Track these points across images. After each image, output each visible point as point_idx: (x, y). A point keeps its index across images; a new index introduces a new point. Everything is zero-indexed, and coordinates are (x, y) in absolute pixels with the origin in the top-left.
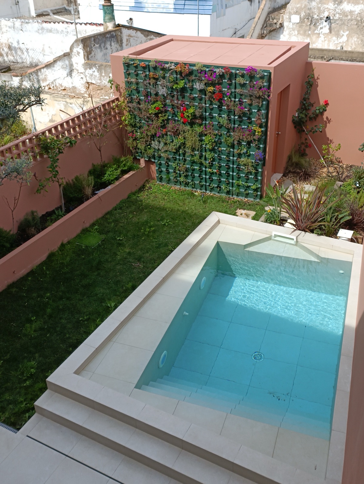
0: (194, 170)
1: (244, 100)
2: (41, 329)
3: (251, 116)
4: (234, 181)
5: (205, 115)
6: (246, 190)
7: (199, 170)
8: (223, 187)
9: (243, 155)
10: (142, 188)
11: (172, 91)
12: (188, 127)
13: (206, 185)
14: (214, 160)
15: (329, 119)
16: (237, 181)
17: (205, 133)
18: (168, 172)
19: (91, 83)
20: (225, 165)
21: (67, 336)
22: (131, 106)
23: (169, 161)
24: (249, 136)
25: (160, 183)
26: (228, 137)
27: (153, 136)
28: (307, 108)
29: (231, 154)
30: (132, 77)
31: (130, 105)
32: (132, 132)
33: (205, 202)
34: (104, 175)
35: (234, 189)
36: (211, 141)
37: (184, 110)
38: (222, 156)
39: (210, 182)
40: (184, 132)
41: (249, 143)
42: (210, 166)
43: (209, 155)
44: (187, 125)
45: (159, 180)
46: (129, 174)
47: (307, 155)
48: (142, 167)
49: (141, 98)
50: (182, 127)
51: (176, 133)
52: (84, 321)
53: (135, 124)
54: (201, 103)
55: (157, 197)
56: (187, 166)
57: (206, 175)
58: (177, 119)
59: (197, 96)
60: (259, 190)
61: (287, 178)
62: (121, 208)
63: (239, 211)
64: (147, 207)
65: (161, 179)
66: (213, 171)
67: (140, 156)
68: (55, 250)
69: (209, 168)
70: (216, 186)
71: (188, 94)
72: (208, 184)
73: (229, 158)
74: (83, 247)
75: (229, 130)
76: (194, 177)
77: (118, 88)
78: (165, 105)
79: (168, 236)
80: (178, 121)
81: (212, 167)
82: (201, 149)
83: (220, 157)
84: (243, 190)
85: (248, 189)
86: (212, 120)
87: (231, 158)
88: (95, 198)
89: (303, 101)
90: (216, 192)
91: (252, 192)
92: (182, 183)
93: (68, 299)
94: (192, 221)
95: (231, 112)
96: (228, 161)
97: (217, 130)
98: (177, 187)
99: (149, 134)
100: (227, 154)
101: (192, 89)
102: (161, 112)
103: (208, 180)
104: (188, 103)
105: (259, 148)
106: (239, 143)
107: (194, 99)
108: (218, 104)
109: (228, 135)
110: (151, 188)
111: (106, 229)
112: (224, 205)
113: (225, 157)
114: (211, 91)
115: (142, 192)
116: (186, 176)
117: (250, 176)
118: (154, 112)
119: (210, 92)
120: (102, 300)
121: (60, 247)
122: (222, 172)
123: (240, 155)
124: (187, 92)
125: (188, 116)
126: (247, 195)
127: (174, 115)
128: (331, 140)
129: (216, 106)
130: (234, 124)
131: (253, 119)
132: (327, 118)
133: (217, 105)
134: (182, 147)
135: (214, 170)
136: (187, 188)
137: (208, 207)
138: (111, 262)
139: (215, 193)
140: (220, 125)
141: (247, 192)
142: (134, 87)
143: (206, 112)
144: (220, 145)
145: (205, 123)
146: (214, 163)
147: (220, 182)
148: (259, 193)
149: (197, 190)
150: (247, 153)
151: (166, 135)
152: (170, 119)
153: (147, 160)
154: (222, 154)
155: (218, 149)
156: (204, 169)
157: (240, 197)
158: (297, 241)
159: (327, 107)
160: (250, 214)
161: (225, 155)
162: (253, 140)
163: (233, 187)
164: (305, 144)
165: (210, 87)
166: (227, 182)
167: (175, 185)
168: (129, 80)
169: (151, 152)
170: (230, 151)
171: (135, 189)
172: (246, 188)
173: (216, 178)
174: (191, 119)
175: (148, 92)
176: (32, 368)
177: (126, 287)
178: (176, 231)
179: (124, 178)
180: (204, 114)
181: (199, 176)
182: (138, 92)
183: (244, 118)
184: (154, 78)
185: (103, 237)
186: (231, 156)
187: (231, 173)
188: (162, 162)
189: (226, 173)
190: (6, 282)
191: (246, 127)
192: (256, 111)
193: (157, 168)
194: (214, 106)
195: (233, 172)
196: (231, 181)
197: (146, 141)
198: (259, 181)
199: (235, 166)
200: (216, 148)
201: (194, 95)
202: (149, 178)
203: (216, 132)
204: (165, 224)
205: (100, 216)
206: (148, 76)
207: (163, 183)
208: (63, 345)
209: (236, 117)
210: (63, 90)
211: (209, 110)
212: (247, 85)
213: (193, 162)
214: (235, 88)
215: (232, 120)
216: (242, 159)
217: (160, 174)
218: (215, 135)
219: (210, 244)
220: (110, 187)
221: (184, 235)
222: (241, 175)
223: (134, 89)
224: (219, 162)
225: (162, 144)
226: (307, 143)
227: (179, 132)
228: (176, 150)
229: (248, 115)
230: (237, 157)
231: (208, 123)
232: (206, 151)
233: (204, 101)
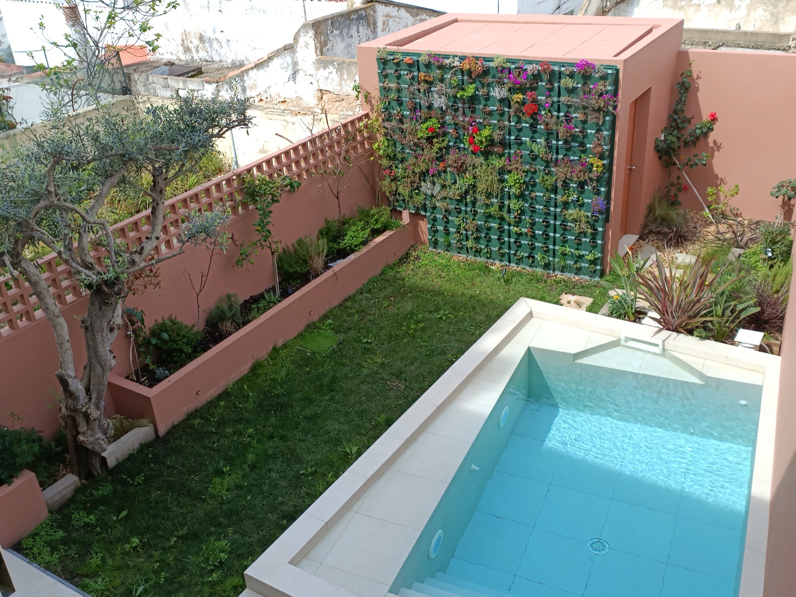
0: (489, 229)
1: (574, 115)
2: (238, 487)
3: (586, 140)
4: (557, 248)
5: (509, 139)
6: (576, 262)
7: (499, 228)
8: (538, 257)
9: (572, 205)
10: (404, 259)
11: (455, 102)
12: (481, 160)
13: (509, 253)
14: (523, 212)
15: (719, 144)
16: (562, 246)
17: (509, 168)
18: (447, 233)
19: (326, 91)
20: (541, 220)
21: (280, 499)
22: (388, 126)
23: (450, 215)
24: (582, 174)
25: (434, 250)
26: (547, 174)
27: (424, 175)
28: (681, 126)
29: (552, 203)
30: (390, 81)
31: (386, 124)
32: (390, 167)
33: (507, 282)
34: (344, 237)
35: (557, 260)
36: (517, 181)
37: (475, 131)
38: (537, 207)
39: (516, 248)
40: (474, 167)
41: (581, 185)
42: (516, 222)
43: (514, 204)
44: (479, 156)
45: (433, 245)
46: (384, 235)
47: (680, 204)
48: (406, 224)
49: (405, 113)
50: (470, 159)
51: (461, 169)
52: (307, 476)
53: (395, 155)
54: (502, 120)
55: (428, 274)
56: (479, 223)
57: (509, 237)
58: (462, 145)
59: (495, 108)
60: (599, 262)
61: (647, 241)
62: (369, 291)
63: (565, 298)
64: (413, 288)
65: (435, 244)
66: (521, 230)
67: (401, 207)
68: (263, 358)
69: (514, 226)
70: (527, 255)
71: (481, 107)
72: (512, 252)
73: (549, 210)
74: (308, 354)
75: (548, 163)
76: (489, 240)
77: (368, 98)
78: (443, 125)
79: (447, 337)
80: (464, 149)
81: (519, 225)
82: (502, 195)
83: (534, 208)
84: (572, 263)
85: (579, 260)
86: (520, 147)
87: (552, 209)
88: (329, 273)
89: (673, 115)
90: (526, 265)
91: (587, 265)
92: (469, 250)
93: (282, 438)
94: (487, 313)
95: (553, 134)
96: (547, 214)
97: (528, 163)
98: (463, 257)
99: (417, 170)
100: (545, 203)
101: (488, 98)
102: (437, 136)
103: (513, 246)
104: (481, 121)
105: (598, 193)
106: (566, 185)
107: (490, 113)
108: (531, 121)
109: (547, 171)
110: (420, 259)
111: (345, 325)
112: (540, 287)
113: (541, 207)
114: (519, 100)
115: (405, 265)
116: (477, 239)
117: (584, 240)
118: (425, 136)
119: (517, 102)
120: (337, 442)
121: (271, 353)
122: (537, 232)
123: (566, 205)
124: (479, 103)
125: (481, 142)
126: (578, 271)
127: (458, 140)
128: (721, 179)
129: (528, 125)
130: (557, 153)
131: (588, 146)
132: (715, 142)
133: (528, 123)
134: (471, 192)
135: (523, 229)
136: (479, 259)
137: (513, 290)
138: (352, 378)
139: (525, 267)
140: (533, 155)
141: (578, 265)
142: (393, 95)
143: (510, 134)
144: (534, 189)
145: (509, 153)
146: (523, 217)
147: (533, 248)
148: (598, 267)
149: (495, 262)
150: (578, 201)
151: (445, 172)
152: (451, 146)
153: (414, 212)
154: (537, 202)
155: (530, 194)
156: (506, 227)
157: (566, 274)
158: (664, 349)
159: (715, 124)
160: (584, 302)
161: (541, 205)
162: (588, 180)
163: (554, 257)
164: (678, 186)
165: (517, 94)
166: (545, 249)
167: (459, 253)
168: (385, 85)
169: (419, 199)
170: (550, 198)
171: (394, 260)
172: (576, 259)
173: (526, 242)
174: (486, 146)
175: (416, 104)
176: (223, 551)
177: (376, 421)
178: (459, 330)
179: (375, 243)
180: (507, 137)
181: (499, 239)
182: (400, 103)
183: (573, 144)
184: (426, 82)
185: (341, 337)
186: (552, 207)
187: (552, 234)
188: (438, 216)
189: (543, 234)
190: (185, 408)
191: (576, 158)
192: (593, 132)
193: (430, 226)
194: (524, 125)
195: (555, 232)
196: (551, 247)
197: (412, 181)
198: (599, 248)
199: (558, 223)
200: (527, 193)
201: (491, 108)
202: (417, 240)
203: (527, 167)
204: (441, 318)
205: (336, 303)
206: (416, 77)
207: (439, 251)
208: (273, 515)
209: (561, 143)
210: (282, 102)
211: (516, 131)
212: (579, 89)
213: (489, 216)
214: (559, 95)
215: (554, 147)
216: (570, 211)
217: (434, 236)
218: (524, 172)
219: (516, 352)
220: (352, 257)
221: (473, 336)
222: (569, 237)
223: (394, 100)
224: (531, 216)
225: (438, 188)
226: (680, 184)
227: (466, 168)
228: (461, 196)
229: (580, 139)
230: (562, 207)
231: (513, 152)
232: (509, 198)
233: (506, 117)
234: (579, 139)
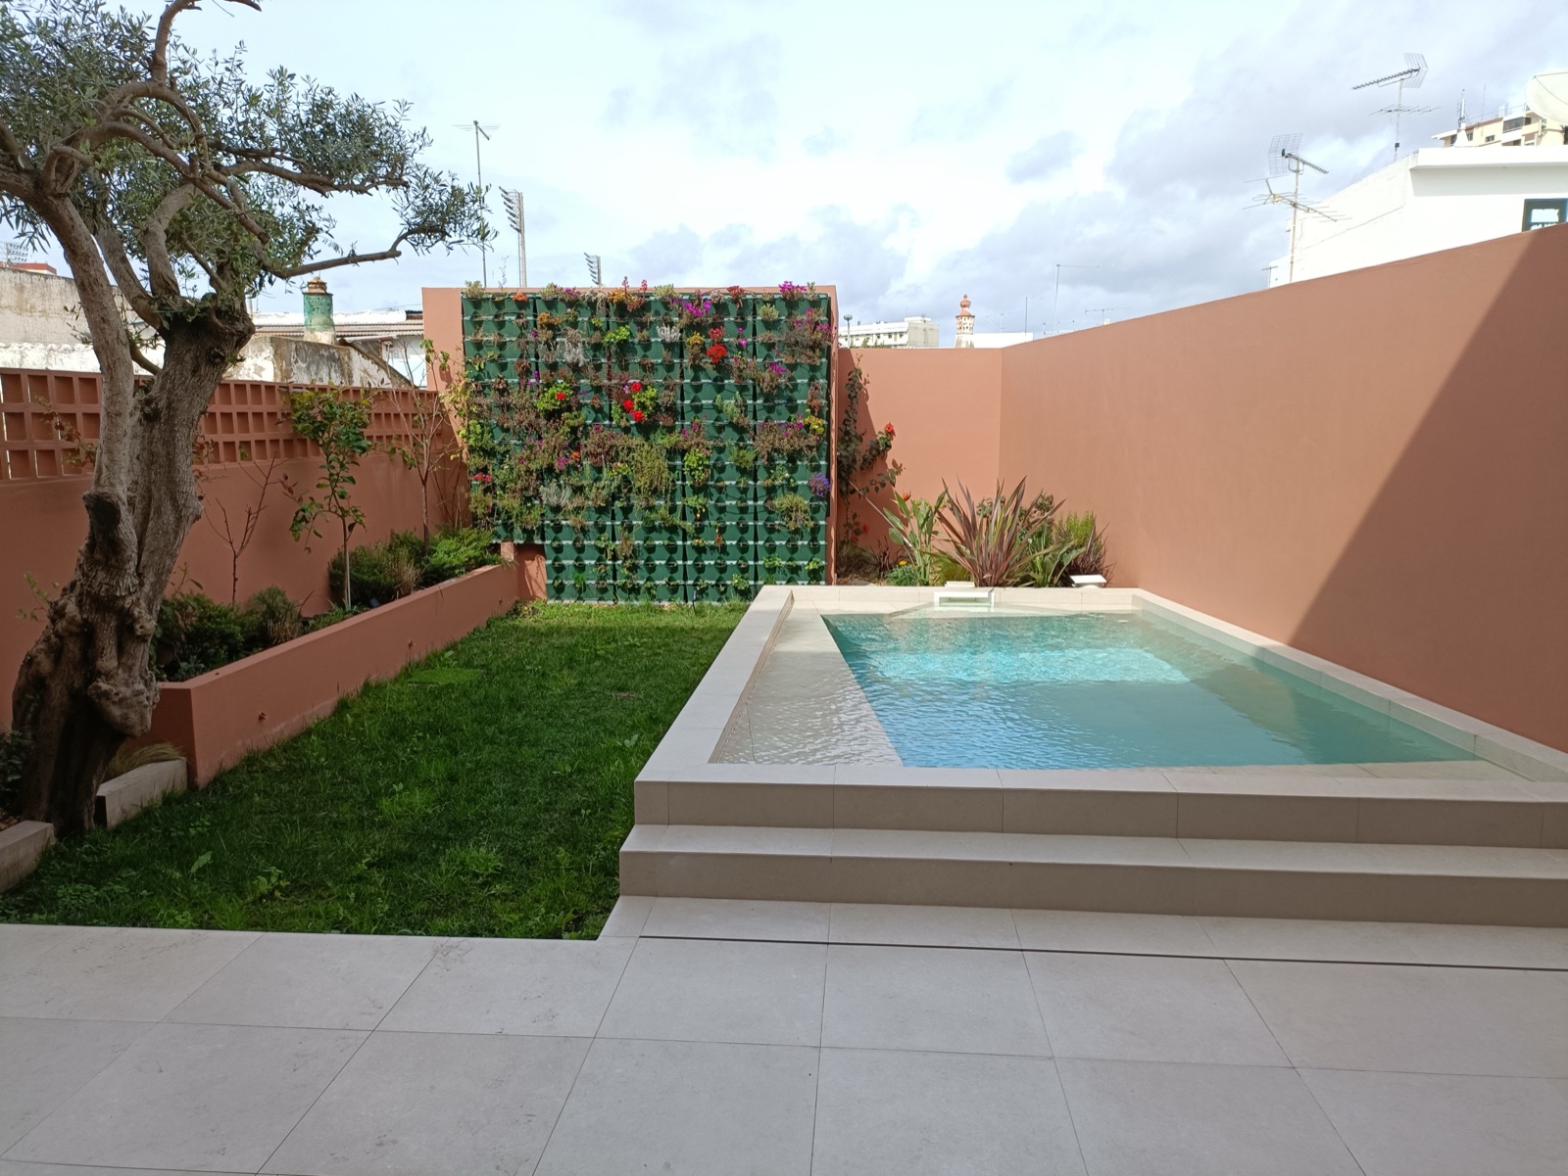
0: (651, 549)
1: (777, 360)
4: (762, 563)
5: (682, 405)
6: (789, 581)
7: (667, 547)
8: (732, 581)
9: (780, 491)
11: (595, 355)
12: (637, 440)
13: (684, 585)
14: (705, 516)
15: (899, 466)
16: (769, 559)
17: (686, 445)
18: (581, 568)
20: (733, 524)
22: (482, 401)
23: (585, 537)
24: (796, 439)
25: (557, 602)
26: (740, 451)
27: (544, 474)
28: (854, 440)
29: (751, 494)
30: (487, 332)
31: (480, 399)
32: (485, 467)
33: (700, 614)
35: (761, 583)
36: (700, 462)
38: (728, 502)
39: (697, 575)
40: (629, 451)
41: (792, 461)
42: (695, 532)
43: (693, 504)
44: (635, 435)
45: (554, 595)
46: (485, 567)
48: (510, 561)
49: (509, 381)
50: (621, 441)
51: (610, 454)
53: (492, 449)
54: (670, 377)
56: (636, 542)
57: (685, 558)
59: (659, 360)
60: (823, 574)
65: (559, 591)
66: (703, 543)
67: (499, 537)
69: (693, 538)
70: (713, 582)
71: (637, 359)
72: (690, 582)
73: (745, 505)
75: (742, 435)
76: (652, 569)
78: (576, 392)
80: (610, 427)
81: (700, 535)
82: (673, 491)
83: (722, 505)
84: (784, 582)
85: (795, 576)
86: (699, 415)
87: (750, 503)
90: (713, 599)
92: (619, 592)
95: (748, 389)
96: (744, 512)
97: (712, 437)
98: (606, 605)
100: (739, 496)
101: (647, 345)
102: (569, 409)
103: (691, 572)
104: (638, 381)
105: (817, 468)
106: (770, 462)
107: (652, 369)
108: (715, 374)
109: (741, 445)
113: (734, 503)
114: (698, 343)
115: (518, 618)
116: (633, 570)
117: (800, 543)
118: (551, 407)
119: (696, 346)
122: (728, 543)
123: (771, 491)
124: (635, 352)
125: (645, 406)
127: (599, 415)
129: (710, 381)
130: (755, 418)
131: (799, 402)
133: (710, 378)
134: (623, 492)
135: (707, 541)
136: (636, 602)
139: (712, 603)
140: (720, 425)
142: (492, 353)
143: (682, 398)
144: (722, 475)
145: (683, 426)
146: (706, 523)
147: (722, 569)
149: (664, 603)
150: (788, 484)
151: (581, 465)
152: (589, 424)
153: (521, 542)
154: (727, 496)
155: (715, 485)
156: (680, 543)
158: (995, 603)
159: (892, 439)
161: (734, 498)
162: (805, 449)
163: (757, 578)
164: (855, 528)
165: (694, 335)
166: (744, 566)
167: (599, 600)
168: (479, 337)
169: (533, 518)
170: (746, 488)
172: (789, 575)
173: (712, 563)
174: (650, 415)
175: (529, 365)
180: (679, 402)
181: (667, 565)
182: (503, 367)
183: (777, 402)
184: (550, 326)
186: (750, 499)
187: (751, 543)
188: (564, 542)
189: (737, 545)
191: (783, 421)
192: (805, 381)
193: (549, 563)
194: (703, 381)
195: (756, 539)
196: (752, 563)
197: (522, 488)
198: (822, 551)
199: (760, 523)
200: (711, 483)
201: (654, 359)
202: (522, 595)
203: (711, 442)
206: (532, 324)
207: (566, 602)
209: (759, 401)
211: (691, 391)
212: (782, 322)
213: (651, 530)
214: (754, 333)
215: (750, 408)
216: (778, 501)
217: (557, 578)
218: (708, 449)
222: (778, 542)
223: (492, 361)
224: (718, 519)
225: (567, 493)
226: (857, 524)
227: (617, 453)
228: (606, 502)
229: (787, 393)
230: (765, 498)
231: (688, 423)
232: (684, 495)
233: (677, 371)
234: (785, 394)
